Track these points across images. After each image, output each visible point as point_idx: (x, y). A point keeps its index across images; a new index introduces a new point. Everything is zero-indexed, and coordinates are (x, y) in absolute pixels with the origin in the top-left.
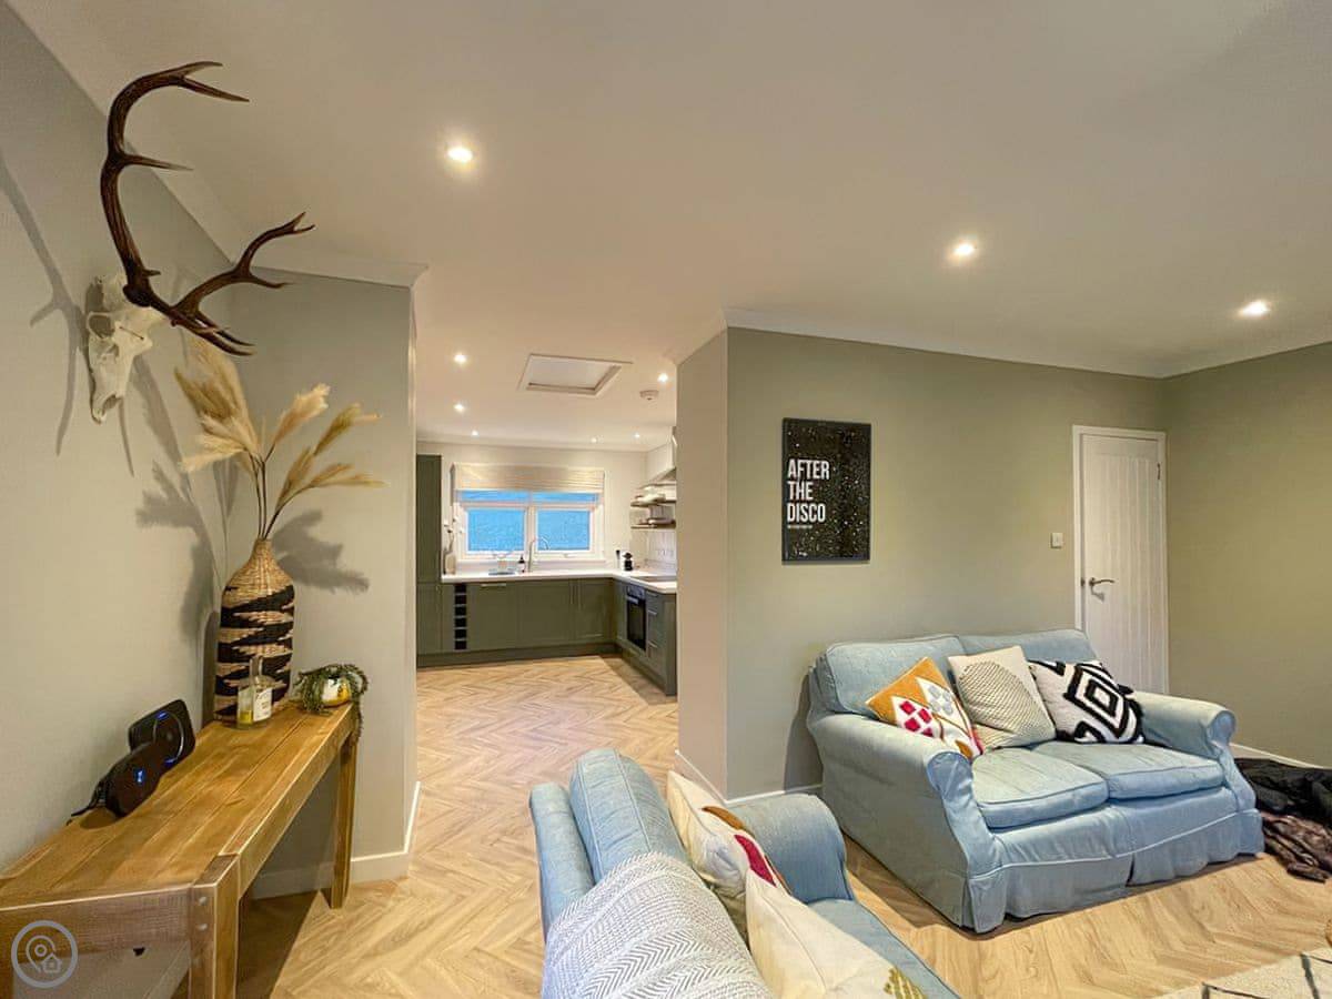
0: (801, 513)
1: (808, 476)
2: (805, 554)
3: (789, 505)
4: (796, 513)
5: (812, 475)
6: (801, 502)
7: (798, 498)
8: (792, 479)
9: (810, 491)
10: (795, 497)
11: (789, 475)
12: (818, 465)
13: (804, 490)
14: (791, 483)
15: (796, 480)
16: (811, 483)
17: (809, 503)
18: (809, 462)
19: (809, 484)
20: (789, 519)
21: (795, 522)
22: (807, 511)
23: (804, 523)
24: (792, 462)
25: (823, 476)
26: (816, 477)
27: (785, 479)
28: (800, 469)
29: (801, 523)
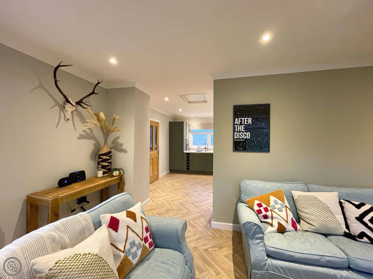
0: (240, 136)
1: (243, 123)
2: (242, 149)
3: (235, 133)
4: (237, 135)
5: (244, 122)
6: (240, 132)
7: (239, 130)
8: (236, 124)
9: (244, 128)
10: (237, 130)
11: (235, 124)
12: (247, 120)
13: (242, 128)
14: (236, 126)
15: (238, 125)
16: (244, 126)
17: (243, 132)
18: (243, 119)
19: (243, 126)
20: (235, 138)
21: (238, 139)
22: (243, 135)
23: (241, 139)
24: (236, 119)
25: (249, 123)
26: (246, 123)
27: (234, 125)
28: (239, 121)
29: (240, 139)
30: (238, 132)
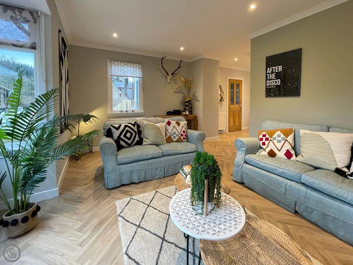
2: (273, 95)
3: (267, 81)
4: (269, 83)
6: (271, 80)
8: (269, 73)
12: (277, 68)
13: (273, 76)
16: (275, 74)
18: (274, 68)
20: (267, 85)
22: (274, 82)
24: (268, 69)
25: (279, 71)
26: (276, 71)
28: (271, 70)
29: (271, 86)
30: (269, 80)
